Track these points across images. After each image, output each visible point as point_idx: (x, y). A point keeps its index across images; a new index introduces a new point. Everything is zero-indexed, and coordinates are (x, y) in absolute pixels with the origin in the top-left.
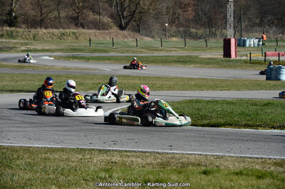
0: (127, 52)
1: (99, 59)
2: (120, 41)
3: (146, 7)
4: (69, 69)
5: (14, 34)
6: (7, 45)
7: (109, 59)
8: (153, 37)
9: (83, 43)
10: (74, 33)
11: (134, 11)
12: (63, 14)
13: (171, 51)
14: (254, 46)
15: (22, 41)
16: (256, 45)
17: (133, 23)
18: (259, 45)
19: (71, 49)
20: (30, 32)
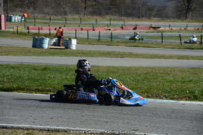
14: (18, 22)
16: (20, 21)
18: (21, 21)
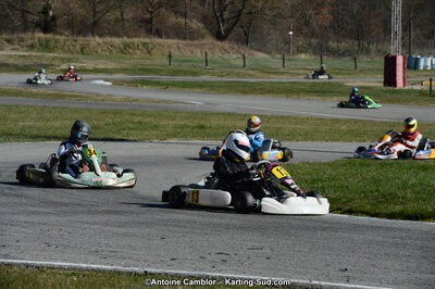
0: (228, 74)
1: (184, 86)
2: (216, 57)
3: (259, 5)
4: (136, 100)
5: (52, 43)
6: (39, 61)
7: (201, 85)
8: (269, 53)
9: (159, 60)
10: (145, 44)
11: (241, 11)
12: (129, 15)
13: (299, 74)
14: (433, 69)
15: (64, 56)
17: (238, 30)
19: (141, 69)
20: (76, 41)
